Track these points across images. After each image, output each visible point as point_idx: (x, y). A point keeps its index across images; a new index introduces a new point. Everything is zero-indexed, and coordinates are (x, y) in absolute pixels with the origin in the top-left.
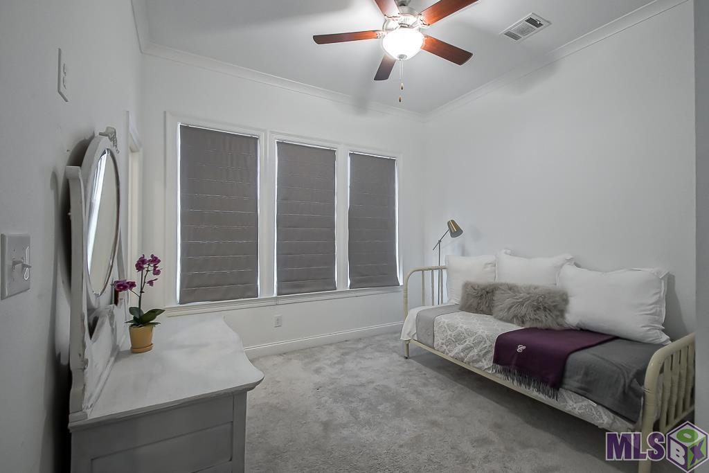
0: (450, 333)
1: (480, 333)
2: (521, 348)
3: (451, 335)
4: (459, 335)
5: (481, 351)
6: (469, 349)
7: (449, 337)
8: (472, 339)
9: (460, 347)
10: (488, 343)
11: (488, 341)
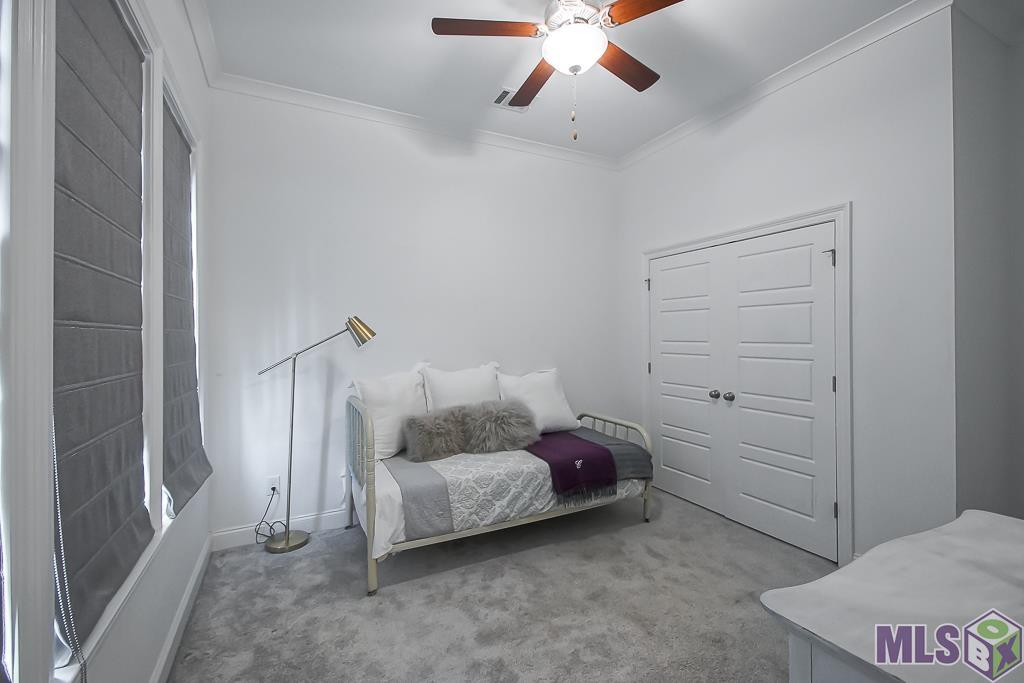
0: (481, 491)
1: (526, 470)
2: (579, 463)
3: (485, 494)
4: (499, 486)
5: (534, 490)
6: (515, 498)
7: (482, 498)
8: (519, 482)
9: (504, 502)
10: (541, 476)
11: (539, 475)
